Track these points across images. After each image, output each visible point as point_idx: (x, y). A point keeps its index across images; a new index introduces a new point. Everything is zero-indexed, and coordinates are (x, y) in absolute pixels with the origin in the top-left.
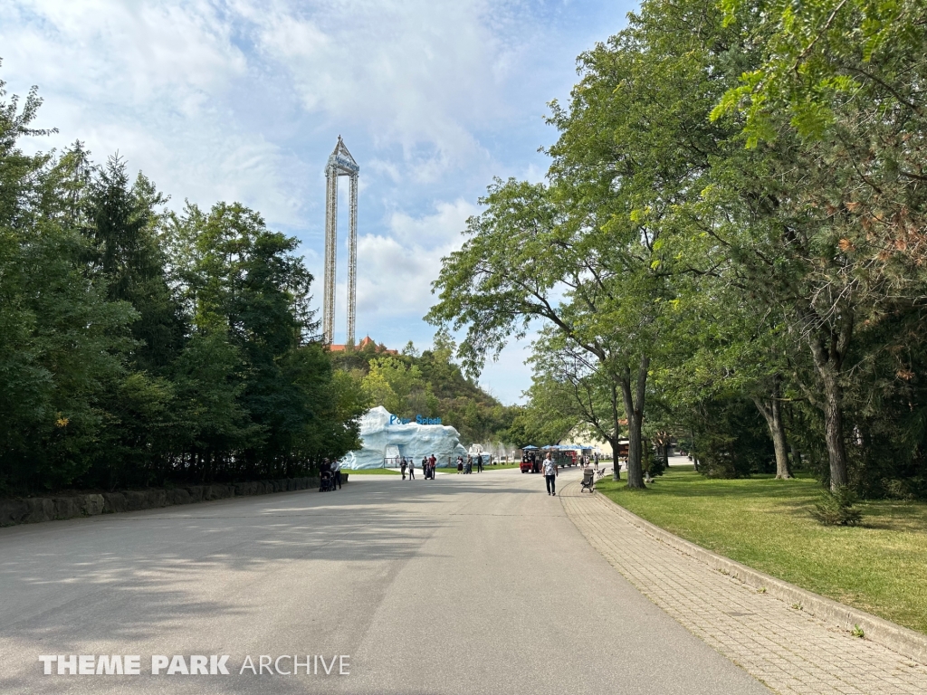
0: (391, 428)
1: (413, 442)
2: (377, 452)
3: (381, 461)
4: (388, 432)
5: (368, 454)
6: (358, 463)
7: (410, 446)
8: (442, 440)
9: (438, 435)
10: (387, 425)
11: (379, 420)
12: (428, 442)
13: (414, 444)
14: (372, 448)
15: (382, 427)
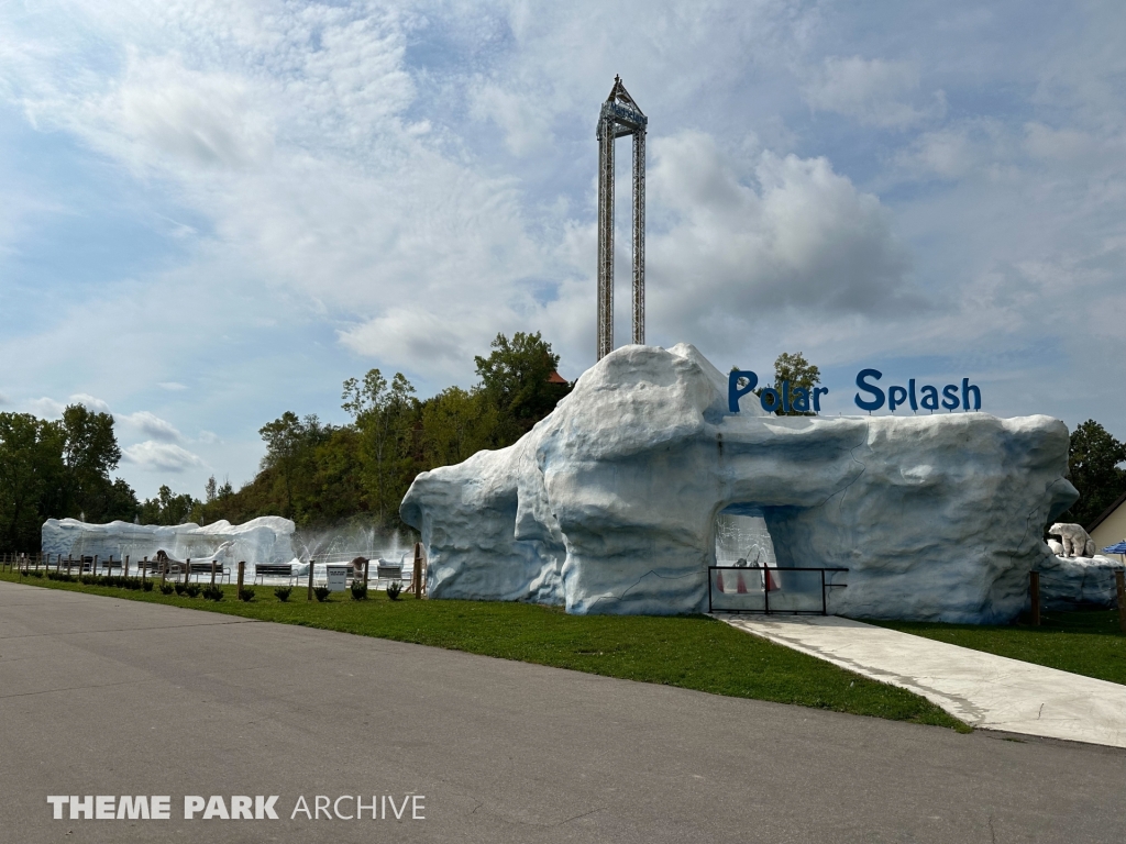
0: (733, 427)
1: (844, 496)
2: (673, 536)
3: (693, 579)
4: (723, 448)
5: (633, 542)
6: (587, 583)
7: (832, 514)
8: (1004, 485)
9: (980, 457)
10: (711, 414)
11: (675, 391)
12: (928, 494)
13: (852, 506)
14: (651, 517)
15: (693, 419)
